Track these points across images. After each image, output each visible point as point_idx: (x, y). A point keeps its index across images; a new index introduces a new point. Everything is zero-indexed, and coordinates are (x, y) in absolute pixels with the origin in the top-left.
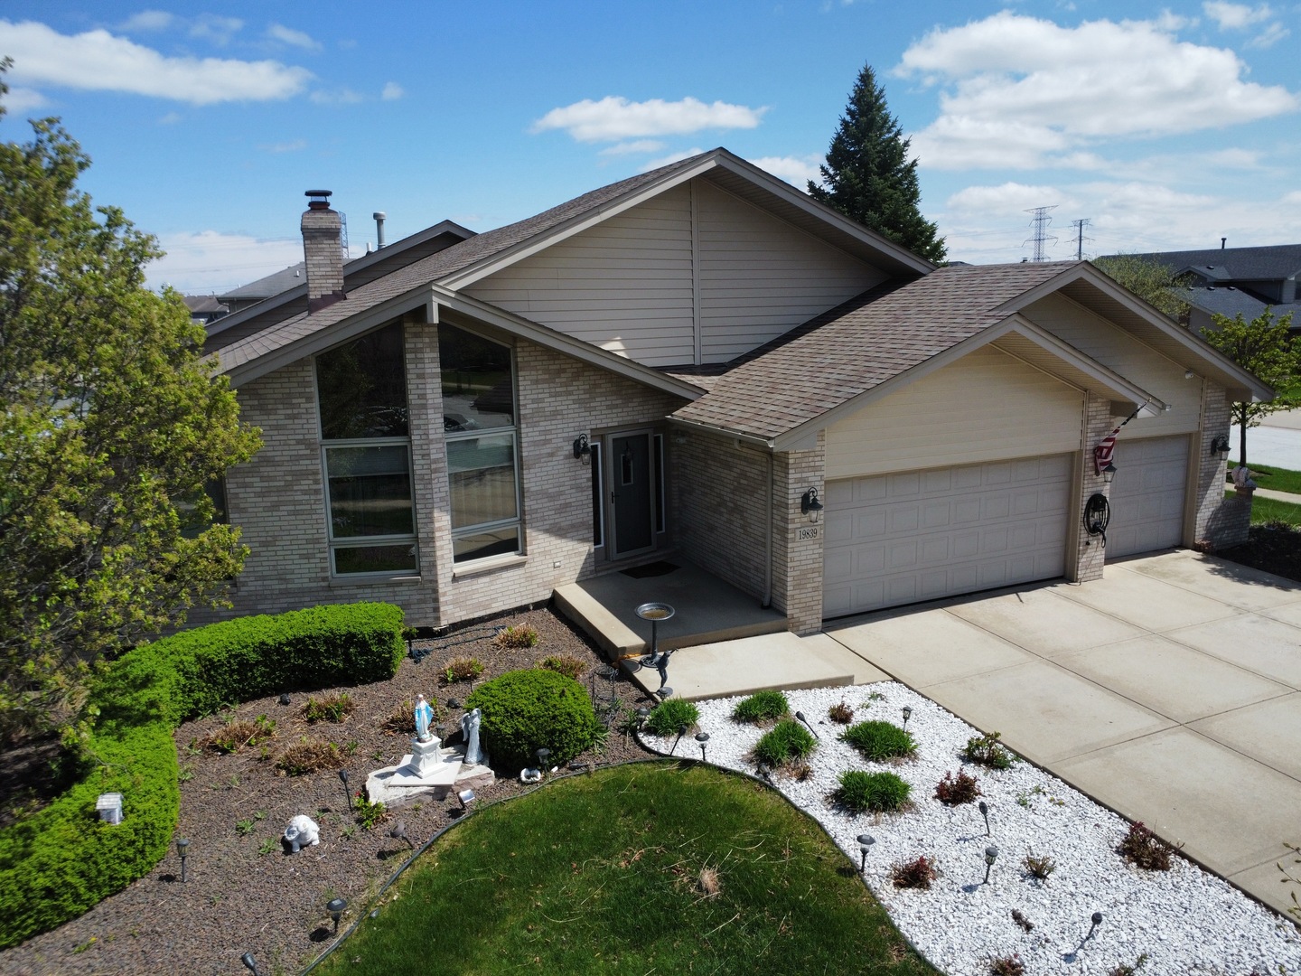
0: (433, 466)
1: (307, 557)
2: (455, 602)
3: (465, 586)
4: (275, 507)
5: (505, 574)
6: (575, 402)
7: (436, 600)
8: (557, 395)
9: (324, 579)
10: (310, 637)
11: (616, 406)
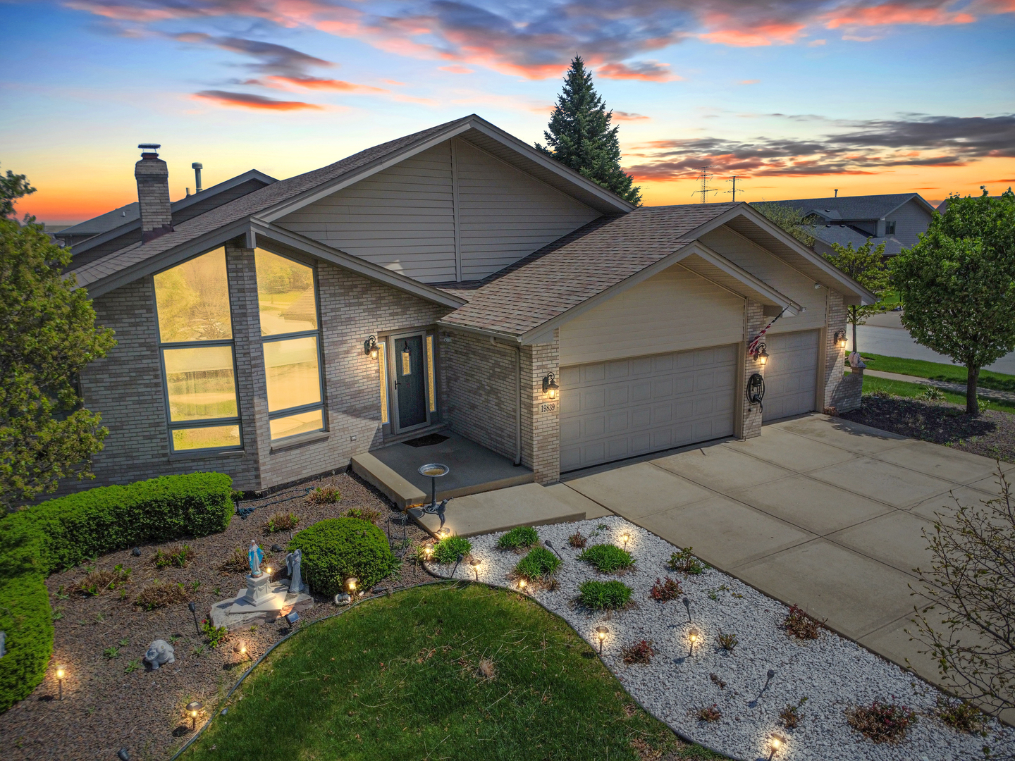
0: (253, 362)
1: (150, 438)
2: (273, 470)
3: (280, 457)
4: (122, 398)
5: (312, 447)
6: (365, 310)
7: (257, 469)
8: (350, 305)
9: (164, 455)
10: (156, 501)
11: (397, 314)
